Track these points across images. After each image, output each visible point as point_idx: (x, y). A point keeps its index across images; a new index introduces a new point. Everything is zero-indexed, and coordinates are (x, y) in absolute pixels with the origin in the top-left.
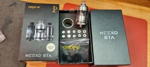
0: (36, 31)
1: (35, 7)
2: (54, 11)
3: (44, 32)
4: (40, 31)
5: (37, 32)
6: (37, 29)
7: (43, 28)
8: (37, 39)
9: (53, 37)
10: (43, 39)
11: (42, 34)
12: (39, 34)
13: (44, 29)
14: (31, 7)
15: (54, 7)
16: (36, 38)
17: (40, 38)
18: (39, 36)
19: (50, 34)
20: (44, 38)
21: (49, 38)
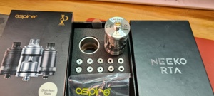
0: (21, 57)
1: (27, 17)
2: (62, 23)
3: (37, 61)
4: (30, 58)
5: (23, 60)
6: (24, 55)
7: (37, 52)
8: (22, 75)
9: (54, 69)
10: (33, 75)
11: (34, 64)
12: (26, 65)
13: (39, 55)
14: (19, 16)
15: (63, 16)
16: (20, 72)
17: (28, 72)
18: (26, 68)
19: (48, 65)
20: (36, 72)
21: (47, 72)
